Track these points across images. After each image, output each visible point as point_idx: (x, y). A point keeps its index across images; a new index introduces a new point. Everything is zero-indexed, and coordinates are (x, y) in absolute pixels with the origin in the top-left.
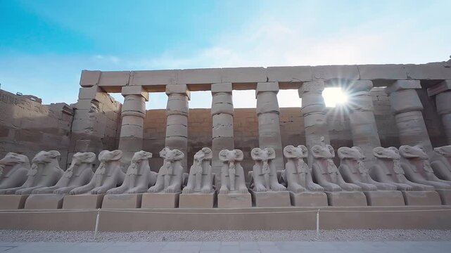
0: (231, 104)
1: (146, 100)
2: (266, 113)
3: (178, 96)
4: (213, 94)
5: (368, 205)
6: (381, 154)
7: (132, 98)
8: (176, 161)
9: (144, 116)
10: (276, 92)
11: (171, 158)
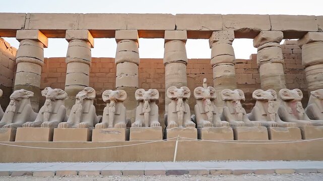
0: (136, 52)
1: (45, 47)
2: (173, 62)
3: (80, 43)
4: (118, 41)
5: (234, 139)
6: (260, 96)
7: (28, 43)
8: (57, 99)
9: (42, 63)
10: (184, 41)
11: (52, 96)
